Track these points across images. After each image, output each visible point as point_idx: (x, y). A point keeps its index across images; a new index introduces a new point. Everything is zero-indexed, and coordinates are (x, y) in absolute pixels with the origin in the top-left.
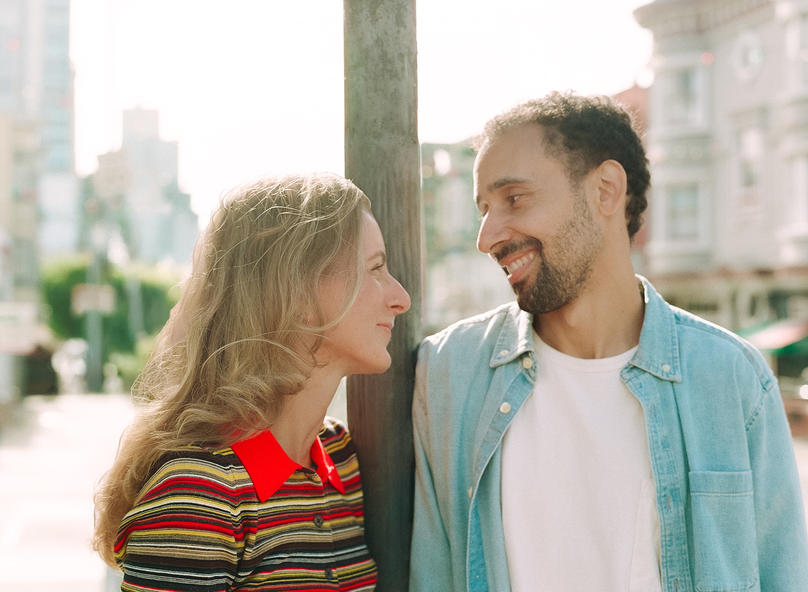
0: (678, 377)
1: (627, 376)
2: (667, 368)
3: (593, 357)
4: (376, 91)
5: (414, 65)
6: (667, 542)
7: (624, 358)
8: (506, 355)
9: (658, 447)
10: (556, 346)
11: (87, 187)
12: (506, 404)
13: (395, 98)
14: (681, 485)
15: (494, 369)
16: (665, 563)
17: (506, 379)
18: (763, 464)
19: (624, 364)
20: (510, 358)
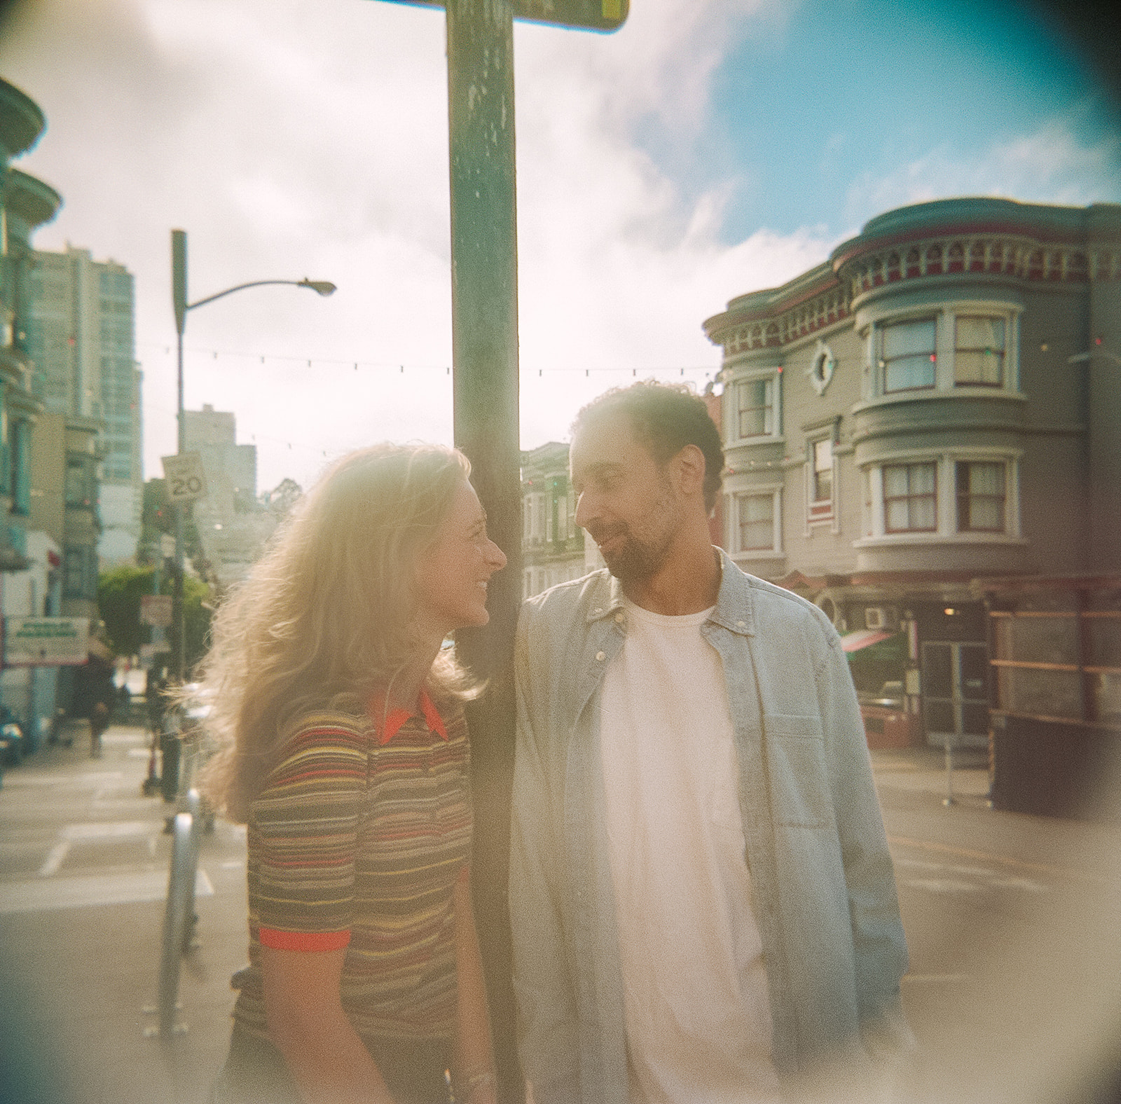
1: (706, 631)
2: (742, 624)
8: (600, 612)
10: (642, 604)
12: (601, 653)
14: (757, 726)
17: (601, 633)
19: (704, 620)
20: (603, 615)
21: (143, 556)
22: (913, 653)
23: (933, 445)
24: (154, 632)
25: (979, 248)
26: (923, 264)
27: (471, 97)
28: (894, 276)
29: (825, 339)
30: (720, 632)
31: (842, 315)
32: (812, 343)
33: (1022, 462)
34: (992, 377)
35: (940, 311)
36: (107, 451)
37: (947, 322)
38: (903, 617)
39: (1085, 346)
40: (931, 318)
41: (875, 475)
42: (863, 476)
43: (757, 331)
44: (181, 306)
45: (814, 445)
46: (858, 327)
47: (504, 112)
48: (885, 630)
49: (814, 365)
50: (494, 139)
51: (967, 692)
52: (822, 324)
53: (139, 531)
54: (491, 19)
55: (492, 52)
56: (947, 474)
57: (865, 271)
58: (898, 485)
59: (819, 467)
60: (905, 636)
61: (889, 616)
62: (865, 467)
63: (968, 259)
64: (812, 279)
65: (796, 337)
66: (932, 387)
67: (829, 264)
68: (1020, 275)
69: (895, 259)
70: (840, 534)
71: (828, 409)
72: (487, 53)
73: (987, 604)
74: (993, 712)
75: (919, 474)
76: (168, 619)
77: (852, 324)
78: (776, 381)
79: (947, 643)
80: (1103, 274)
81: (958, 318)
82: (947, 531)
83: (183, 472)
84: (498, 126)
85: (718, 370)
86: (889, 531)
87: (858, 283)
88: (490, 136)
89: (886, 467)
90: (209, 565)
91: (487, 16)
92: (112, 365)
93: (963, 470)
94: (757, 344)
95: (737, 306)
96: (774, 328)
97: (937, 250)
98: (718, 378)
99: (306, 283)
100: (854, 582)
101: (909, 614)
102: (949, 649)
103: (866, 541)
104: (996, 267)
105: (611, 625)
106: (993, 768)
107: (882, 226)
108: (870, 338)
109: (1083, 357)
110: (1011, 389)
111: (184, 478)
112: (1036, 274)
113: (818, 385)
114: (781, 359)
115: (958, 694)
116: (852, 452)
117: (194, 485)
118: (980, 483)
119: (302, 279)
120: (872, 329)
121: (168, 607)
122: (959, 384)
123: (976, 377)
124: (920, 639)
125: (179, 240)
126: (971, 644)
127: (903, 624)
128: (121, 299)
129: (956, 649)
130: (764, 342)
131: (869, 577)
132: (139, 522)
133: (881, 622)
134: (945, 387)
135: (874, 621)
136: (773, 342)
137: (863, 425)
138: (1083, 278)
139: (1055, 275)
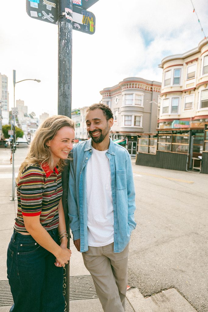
0: (115, 154)
1: (106, 154)
2: (113, 153)
3: (101, 151)
4: (64, 100)
5: (71, 96)
6: (112, 182)
7: (106, 151)
8: (87, 149)
9: (111, 166)
10: (95, 148)
11: (10, 113)
12: (87, 158)
13: (67, 102)
14: (115, 172)
15: (85, 152)
16: (112, 185)
17: (87, 154)
18: (128, 169)
19: (106, 152)
20: (88, 150)
21: (10, 123)
22: (127, 143)
23: (131, 113)
24: (11, 136)
25: (139, 85)
26: (131, 86)
27: (63, 42)
28: (127, 87)
29: (117, 96)
30: (109, 154)
31: (120, 92)
32: (116, 96)
33: (143, 116)
34: (140, 104)
35: (133, 93)
36: (3, 106)
37: (134, 95)
38: (126, 138)
39: (152, 101)
40: (132, 94)
41: (124, 117)
42: (122, 117)
43: (108, 94)
44: (14, 83)
45: (115, 112)
46: (122, 94)
47: (70, 46)
48: (124, 140)
49: (116, 100)
50: (68, 52)
51: (133, 149)
52: (117, 93)
53: (9, 119)
54: (68, 27)
55: (68, 34)
56: (133, 117)
57: (123, 86)
58: (127, 118)
59: (116, 115)
60: (126, 141)
61: (124, 138)
62: (122, 116)
63: (134, 86)
64: (116, 87)
65: (113, 95)
66: (132, 104)
67: (118, 85)
68: (144, 89)
69: (128, 85)
70: (118, 125)
71: (118, 107)
72: (67, 34)
73: (137, 137)
74: (137, 152)
75: (129, 117)
76: (13, 134)
77: (121, 94)
78: (110, 102)
79: (131, 142)
80: (154, 91)
81: (136, 95)
82: (133, 126)
83: (15, 110)
84: (68, 49)
85: (102, 99)
86: (125, 125)
87: (122, 88)
88: (67, 50)
89: (125, 116)
90: (20, 125)
91: (67, 26)
92: (4, 92)
93: (135, 117)
94: (108, 96)
95: (105, 90)
96: (110, 93)
97: (133, 84)
98: (102, 101)
99: (35, 80)
100: (120, 132)
101: (127, 137)
102: (131, 143)
103: (122, 127)
104: (141, 88)
105: (89, 152)
106: (136, 159)
107: (126, 80)
108: (124, 96)
109: (151, 102)
110: (142, 106)
111: (15, 111)
112: (146, 90)
113: (116, 103)
114: (111, 98)
115: (132, 149)
116: (120, 113)
117: (17, 112)
118: (137, 119)
119: (34, 79)
120: (124, 95)
121: (13, 132)
122: (135, 104)
123: (138, 104)
124: (128, 141)
125: (14, 71)
126: (134, 142)
127: (126, 139)
128: (6, 81)
129: (132, 142)
130: (108, 95)
131: (122, 132)
132: (9, 118)
133: (123, 139)
134: (134, 105)
135: (122, 138)
136: (110, 96)
137: (122, 109)
138: (152, 91)
139: (148, 90)
